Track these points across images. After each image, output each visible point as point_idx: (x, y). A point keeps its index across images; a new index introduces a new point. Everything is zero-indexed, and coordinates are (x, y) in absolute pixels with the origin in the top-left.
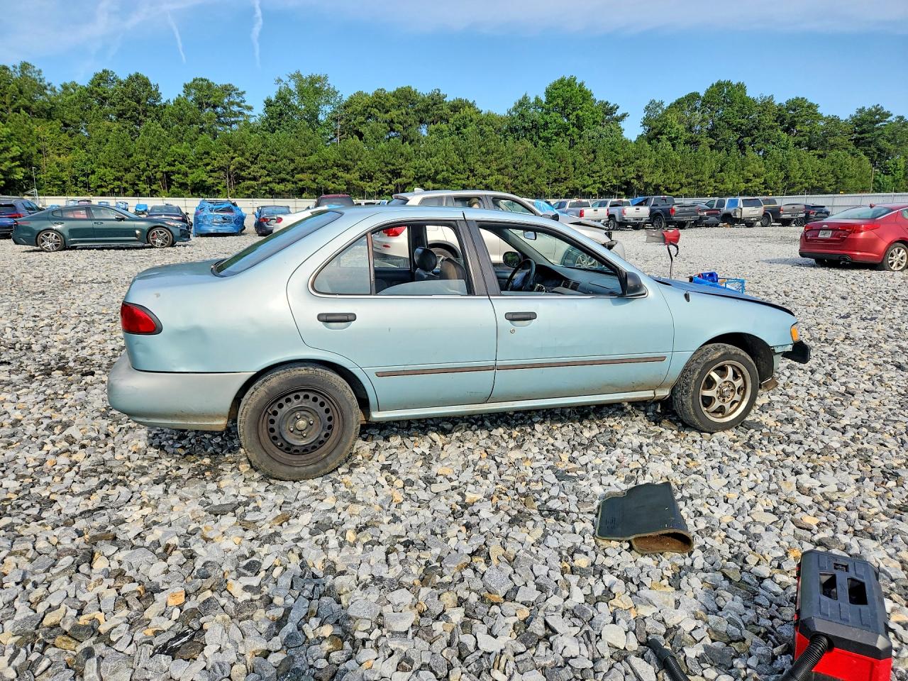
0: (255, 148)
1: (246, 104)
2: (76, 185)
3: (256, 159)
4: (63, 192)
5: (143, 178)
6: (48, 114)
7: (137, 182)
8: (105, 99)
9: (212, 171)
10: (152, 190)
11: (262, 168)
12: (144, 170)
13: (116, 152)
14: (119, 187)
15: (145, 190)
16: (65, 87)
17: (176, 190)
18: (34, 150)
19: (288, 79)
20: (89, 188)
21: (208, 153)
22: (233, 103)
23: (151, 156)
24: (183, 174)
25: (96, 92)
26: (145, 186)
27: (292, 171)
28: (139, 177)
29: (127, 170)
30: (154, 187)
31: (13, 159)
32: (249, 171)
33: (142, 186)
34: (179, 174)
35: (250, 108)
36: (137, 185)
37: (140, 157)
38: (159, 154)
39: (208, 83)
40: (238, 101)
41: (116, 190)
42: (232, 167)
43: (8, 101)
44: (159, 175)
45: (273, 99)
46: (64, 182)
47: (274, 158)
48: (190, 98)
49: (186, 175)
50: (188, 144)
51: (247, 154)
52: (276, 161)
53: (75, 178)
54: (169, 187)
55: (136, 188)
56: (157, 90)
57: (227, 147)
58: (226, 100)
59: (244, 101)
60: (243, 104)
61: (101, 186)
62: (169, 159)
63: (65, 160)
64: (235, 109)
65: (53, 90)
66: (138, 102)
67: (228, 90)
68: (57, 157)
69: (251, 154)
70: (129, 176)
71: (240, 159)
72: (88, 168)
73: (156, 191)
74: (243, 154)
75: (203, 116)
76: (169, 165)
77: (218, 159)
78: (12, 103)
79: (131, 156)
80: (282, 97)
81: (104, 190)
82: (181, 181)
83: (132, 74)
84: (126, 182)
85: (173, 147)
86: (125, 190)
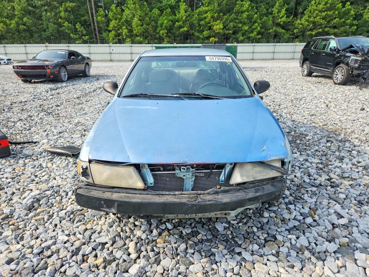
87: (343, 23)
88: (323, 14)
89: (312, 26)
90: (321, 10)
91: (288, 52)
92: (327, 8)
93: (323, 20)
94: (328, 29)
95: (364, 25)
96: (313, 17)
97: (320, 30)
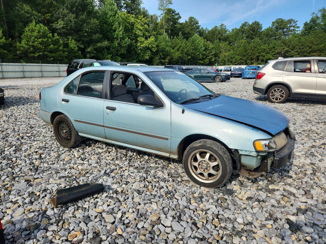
0: (294, 44)
1: (297, 26)
2: (228, 62)
3: (294, 48)
4: (224, 65)
5: (249, 58)
6: (225, 39)
7: (247, 60)
8: (243, 32)
9: (274, 54)
10: (251, 63)
11: (296, 52)
12: (250, 56)
13: (242, 50)
14: (241, 62)
15: (249, 62)
16: (233, 30)
17: (260, 62)
18: (219, 52)
19: (318, 12)
20: (232, 63)
21: (274, 48)
22: (291, 26)
23: (253, 50)
24: (263, 56)
25: (241, 30)
26: (249, 61)
27: (310, 52)
28: (248, 58)
29: (245, 56)
30: (252, 61)
31: (213, 55)
32: (290, 53)
33: (248, 61)
34: (262, 56)
35: (298, 27)
36: (247, 61)
37: (249, 51)
38: (256, 49)
39: (282, 20)
40: (294, 25)
41: (240, 63)
42: (283, 52)
43: (215, 37)
44: (255, 57)
45: (308, 22)
46: (225, 61)
47: (302, 47)
48: (274, 27)
49: (264, 56)
50: (268, 45)
51: (291, 47)
52: (303, 48)
53: (229, 60)
54: (257, 61)
55: (246, 62)
56: (261, 26)
57: (282, 44)
58: (288, 26)
59: (296, 25)
60: (296, 26)
61: (235, 62)
62: (259, 51)
63: (227, 54)
64: (292, 28)
65: (229, 31)
66: (254, 32)
67: (290, 21)
68: (225, 53)
69: (293, 46)
70: (245, 58)
71: (287, 49)
72: (233, 57)
73: (253, 63)
74: (289, 46)
75: (277, 33)
76: (259, 53)
77: (277, 49)
78: (216, 37)
79: (247, 51)
80: (313, 21)
81: (236, 63)
82: (262, 59)
83: (254, 22)
84: (244, 60)
85: (262, 47)
86: (243, 63)
87: (57, 49)
88: (40, 40)
89: (33, 49)
90: (36, 37)
91: (18, 72)
92: (41, 35)
93: (41, 45)
94: (47, 53)
95: (72, 52)
96: (31, 42)
97: (41, 53)
